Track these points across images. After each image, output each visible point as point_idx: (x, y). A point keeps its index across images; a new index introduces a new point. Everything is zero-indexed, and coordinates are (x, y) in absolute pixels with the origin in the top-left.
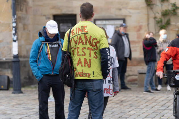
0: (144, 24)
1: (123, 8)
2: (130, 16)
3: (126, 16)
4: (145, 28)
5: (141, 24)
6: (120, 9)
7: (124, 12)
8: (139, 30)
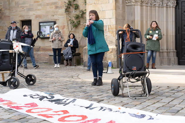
0: (66, 24)
1: (55, 15)
2: (59, 20)
3: (56, 20)
4: (66, 27)
5: (64, 24)
6: (53, 16)
7: (55, 18)
8: (63, 29)
